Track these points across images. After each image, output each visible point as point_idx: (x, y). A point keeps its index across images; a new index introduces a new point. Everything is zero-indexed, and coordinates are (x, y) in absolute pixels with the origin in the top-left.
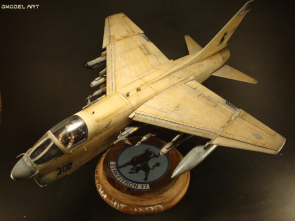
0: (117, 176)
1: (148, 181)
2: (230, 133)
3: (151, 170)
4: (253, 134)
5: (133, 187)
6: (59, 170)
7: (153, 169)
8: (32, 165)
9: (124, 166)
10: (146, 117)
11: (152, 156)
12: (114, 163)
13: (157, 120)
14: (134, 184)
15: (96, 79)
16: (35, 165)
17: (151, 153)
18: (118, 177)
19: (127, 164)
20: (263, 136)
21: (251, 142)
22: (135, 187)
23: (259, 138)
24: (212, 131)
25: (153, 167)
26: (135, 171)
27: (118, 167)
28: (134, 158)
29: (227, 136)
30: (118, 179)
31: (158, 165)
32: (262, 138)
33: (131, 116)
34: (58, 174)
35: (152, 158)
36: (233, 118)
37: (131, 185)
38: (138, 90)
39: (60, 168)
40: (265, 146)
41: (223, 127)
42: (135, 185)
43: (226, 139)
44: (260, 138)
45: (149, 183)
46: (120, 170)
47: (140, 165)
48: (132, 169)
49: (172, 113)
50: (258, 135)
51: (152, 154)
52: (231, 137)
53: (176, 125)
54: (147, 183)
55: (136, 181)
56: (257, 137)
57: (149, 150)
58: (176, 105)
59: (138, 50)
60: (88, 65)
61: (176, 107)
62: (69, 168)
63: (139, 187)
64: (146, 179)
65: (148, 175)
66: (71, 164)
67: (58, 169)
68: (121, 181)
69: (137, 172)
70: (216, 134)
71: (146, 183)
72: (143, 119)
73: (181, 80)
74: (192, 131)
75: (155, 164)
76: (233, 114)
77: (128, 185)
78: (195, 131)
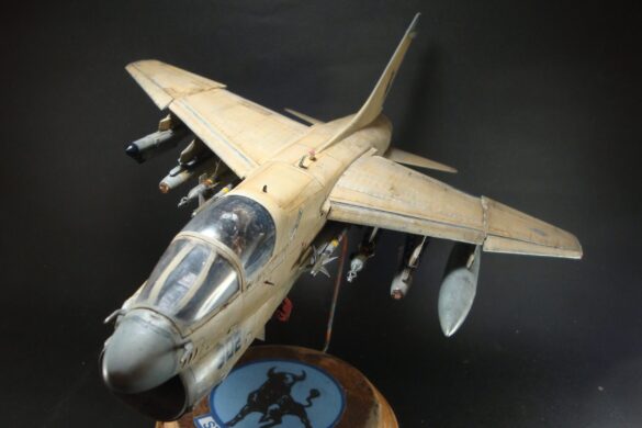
3: (307, 409)
4: (531, 229)
7: (310, 405)
11: (290, 380)
12: (209, 419)
15: (172, 172)
17: (282, 376)
19: (243, 413)
20: (545, 232)
24: (474, 227)
25: (309, 399)
26: (271, 421)
27: (225, 427)
28: (251, 396)
31: (315, 394)
32: (547, 235)
33: (326, 208)
35: (292, 384)
36: (485, 207)
41: (484, 220)
47: (275, 406)
48: (261, 420)
50: (538, 230)
51: (288, 376)
53: (411, 220)
56: (540, 234)
57: (276, 371)
58: (389, 187)
60: (135, 147)
61: (392, 189)
66: (239, 334)
69: (278, 421)
70: (482, 231)
75: (308, 395)
76: (480, 202)
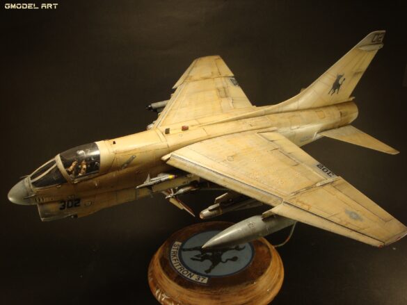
0: (175, 258)
1: (209, 274)
2: (306, 202)
3: (221, 263)
4: (347, 212)
5: (186, 276)
6: (63, 204)
7: (224, 262)
8: (30, 186)
9: (189, 250)
10: (185, 162)
12: (180, 244)
13: (198, 168)
14: (189, 272)
16: (32, 187)
18: (175, 260)
19: (195, 249)
20: (363, 217)
21: (338, 221)
22: (189, 277)
23: (355, 219)
24: (276, 195)
25: (227, 260)
26: (200, 258)
27: (181, 249)
29: (299, 205)
30: (173, 262)
31: (235, 259)
32: (361, 220)
33: (165, 158)
34: (61, 209)
36: (318, 184)
37: (185, 272)
38: (185, 129)
39: (65, 202)
40: (363, 231)
41: (297, 193)
42: (190, 274)
43: (295, 209)
44: (357, 218)
45: (209, 277)
46: (183, 253)
47: (210, 254)
48: (197, 256)
49: (223, 163)
50: (355, 214)
52: (305, 207)
53: (222, 178)
54: (207, 276)
55: (194, 269)
56: (351, 217)
58: (231, 154)
59: (214, 92)
61: (232, 156)
62: (76, 206)
63: (194, 278)
64: (208, 271)
65: (213, 268)
66: (79, 200)
67: (61, 202)
68: (175, 265)
69: (202, 260)
70: (281, 199)
71: (204, 276)
72: (181, 164)
73: (253, 128)
74: (245, 190)
75: (231, 257)
76: (321, 180)
77: (181, 272)
78: (248, 190)
